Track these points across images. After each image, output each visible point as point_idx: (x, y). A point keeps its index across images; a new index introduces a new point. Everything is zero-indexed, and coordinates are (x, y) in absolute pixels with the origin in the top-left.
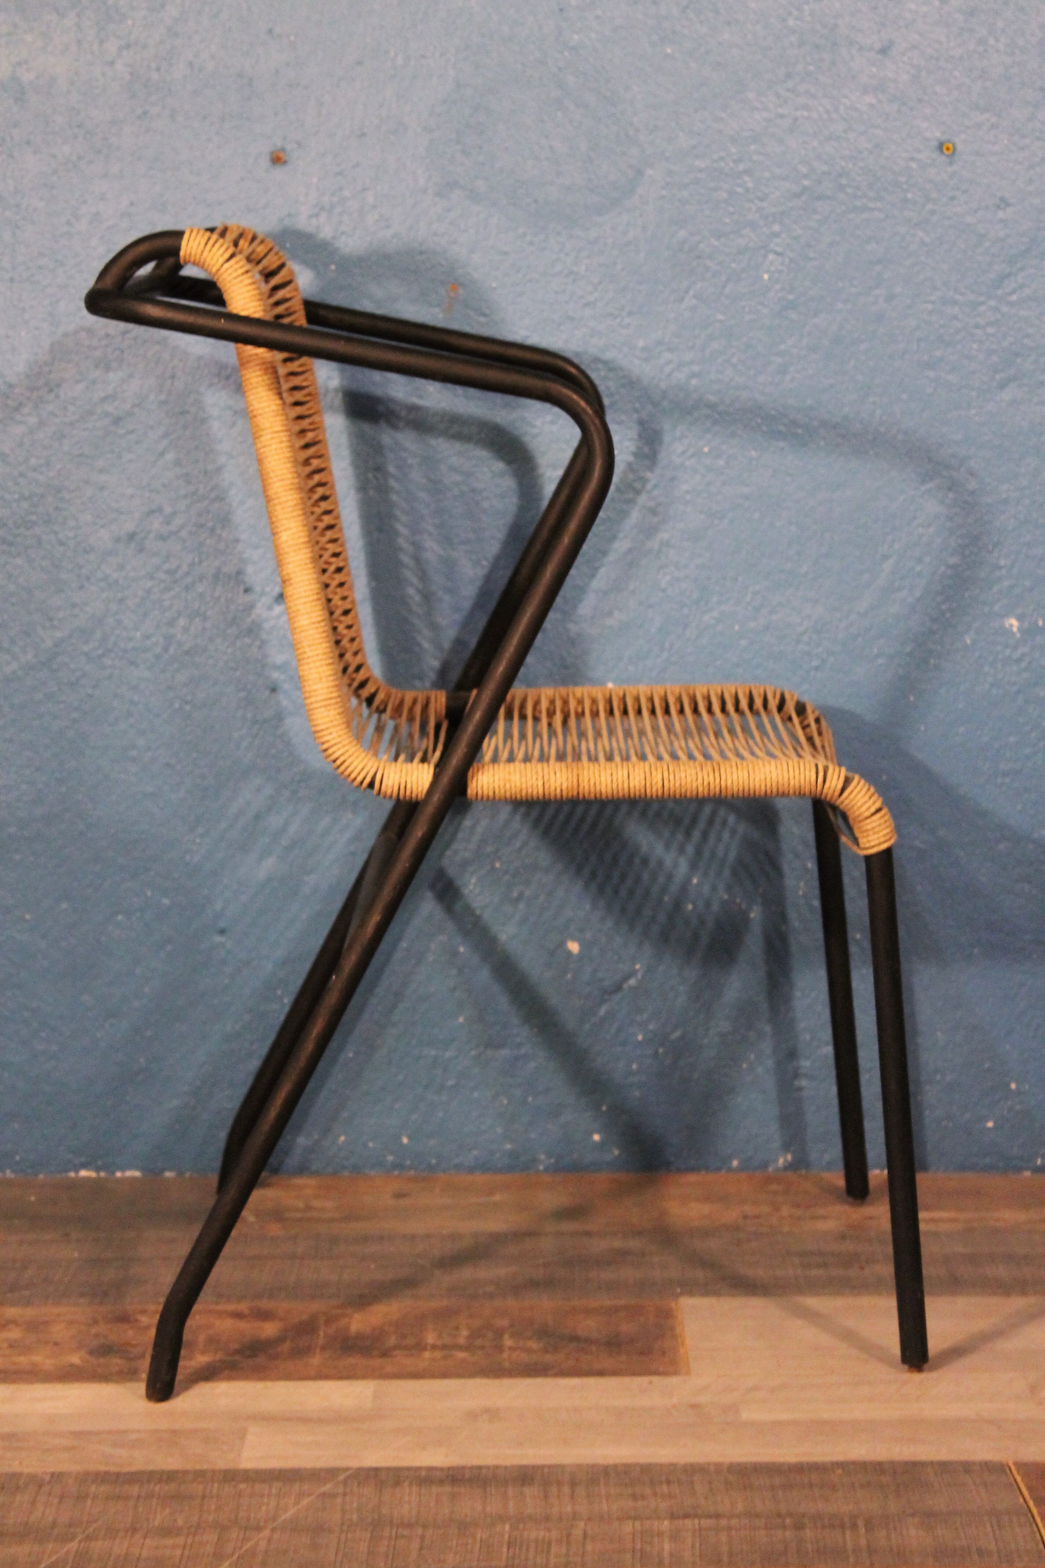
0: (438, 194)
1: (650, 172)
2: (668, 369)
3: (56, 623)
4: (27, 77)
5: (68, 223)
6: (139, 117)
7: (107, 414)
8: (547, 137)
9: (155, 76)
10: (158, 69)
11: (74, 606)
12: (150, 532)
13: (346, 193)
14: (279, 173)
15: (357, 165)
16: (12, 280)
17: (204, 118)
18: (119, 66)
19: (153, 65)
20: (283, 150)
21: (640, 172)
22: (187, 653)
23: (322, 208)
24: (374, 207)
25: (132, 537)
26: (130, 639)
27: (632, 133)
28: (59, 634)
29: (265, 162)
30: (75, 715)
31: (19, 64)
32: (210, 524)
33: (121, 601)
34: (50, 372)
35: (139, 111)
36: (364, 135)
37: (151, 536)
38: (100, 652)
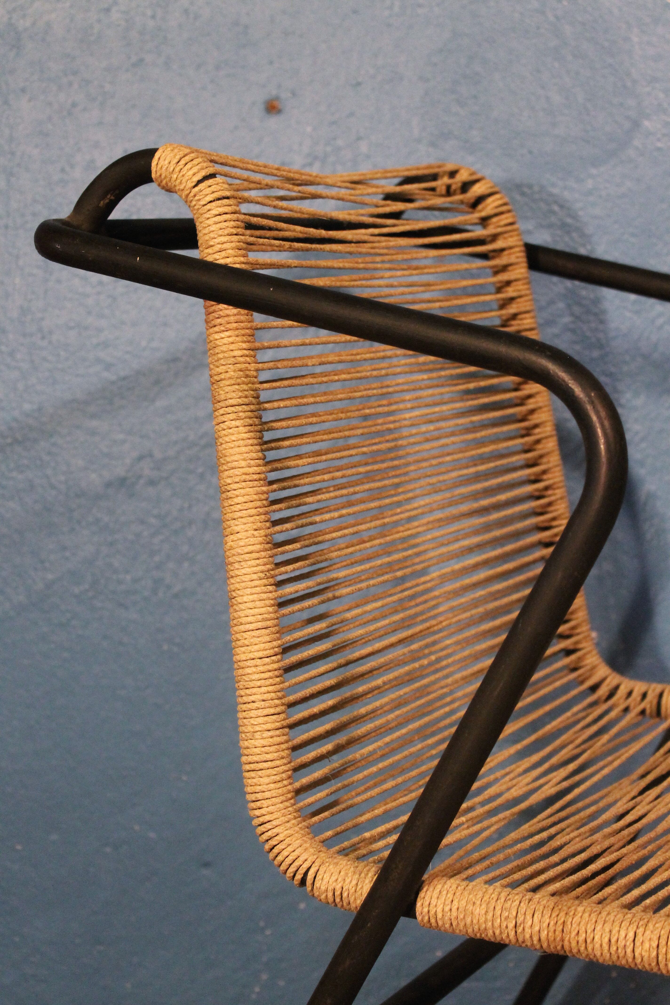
0: (433, 144)
1: (646, 123)
2: (660, 321)
3: (47, 565)
4: (22, 24)
5: (63, 170)
6: (134, 65)
7: (98, 360)
8: (543, 88)
9: (151, 23)
10: (153, 17)
11: (64, 548)
12: (140, 477)
13: (340, 142)
14: (273, 122)
15: (352, 114)
16: (6, 227)
17: (199, 67)
18: (115, 15)
19: (149, 13)
20: (277, 98)
21: (636, 124)
22: (176, 596)
23: (316, 158)
24: (368, 157)
25: (122, 481)
26: (120, 582)
27: (629, 84)
28: (50, 576)
29: (259, 110)
30: (66, 655)
31: (14, 10)
32: (200, 470)
33: (111, 544)
34: (42, 319)
35: (134, 59)
36: (359, 84)
37: (142, 481)
38: (90, 594)
